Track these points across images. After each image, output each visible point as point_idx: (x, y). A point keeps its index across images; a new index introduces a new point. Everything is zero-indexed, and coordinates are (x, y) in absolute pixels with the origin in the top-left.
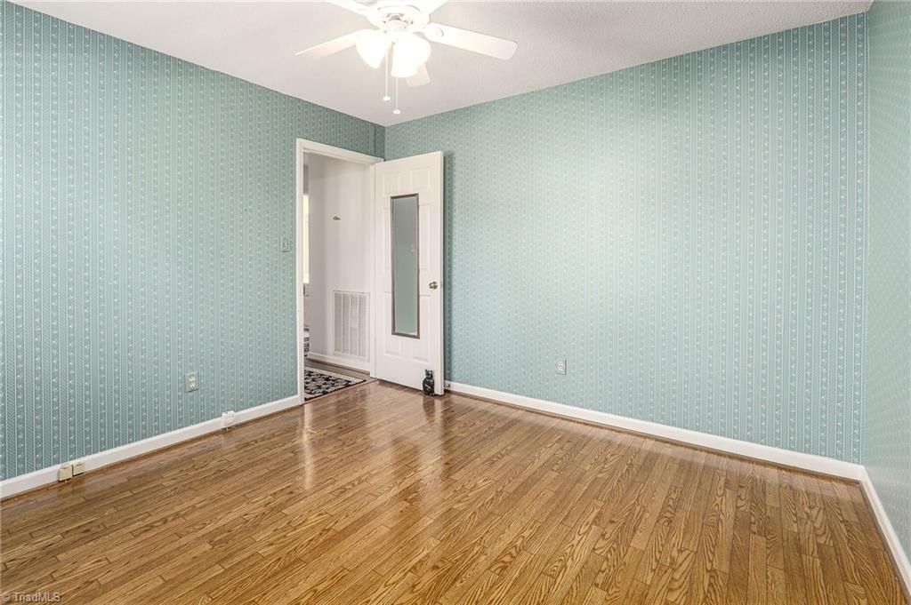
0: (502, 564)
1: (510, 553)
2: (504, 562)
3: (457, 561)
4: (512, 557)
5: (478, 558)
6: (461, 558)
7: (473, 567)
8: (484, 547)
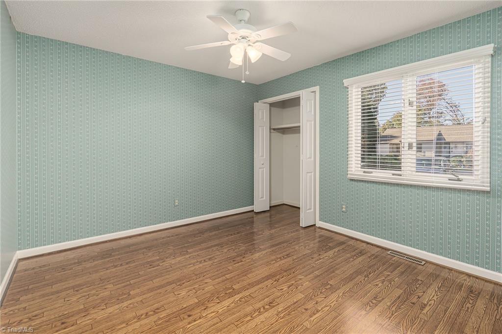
0: (271, 305)
1: (264, 309)
2: (270, 306)
3: (294, 311)
4: (264, 307)
5: (282, 310)
6: (292, 312)
7: (287, 306)
8: (277, 315)
